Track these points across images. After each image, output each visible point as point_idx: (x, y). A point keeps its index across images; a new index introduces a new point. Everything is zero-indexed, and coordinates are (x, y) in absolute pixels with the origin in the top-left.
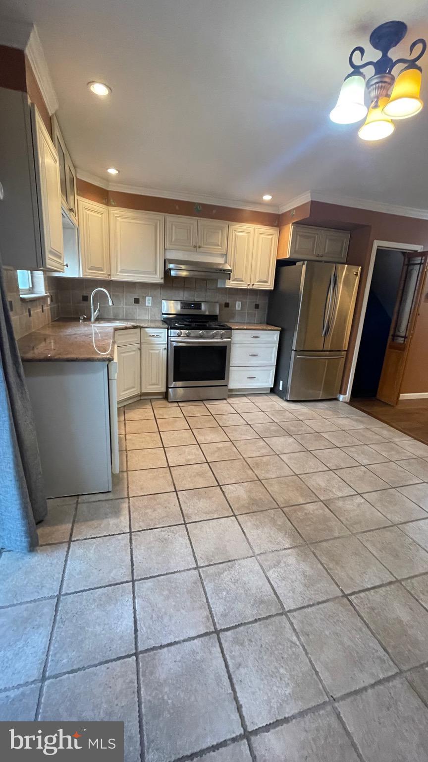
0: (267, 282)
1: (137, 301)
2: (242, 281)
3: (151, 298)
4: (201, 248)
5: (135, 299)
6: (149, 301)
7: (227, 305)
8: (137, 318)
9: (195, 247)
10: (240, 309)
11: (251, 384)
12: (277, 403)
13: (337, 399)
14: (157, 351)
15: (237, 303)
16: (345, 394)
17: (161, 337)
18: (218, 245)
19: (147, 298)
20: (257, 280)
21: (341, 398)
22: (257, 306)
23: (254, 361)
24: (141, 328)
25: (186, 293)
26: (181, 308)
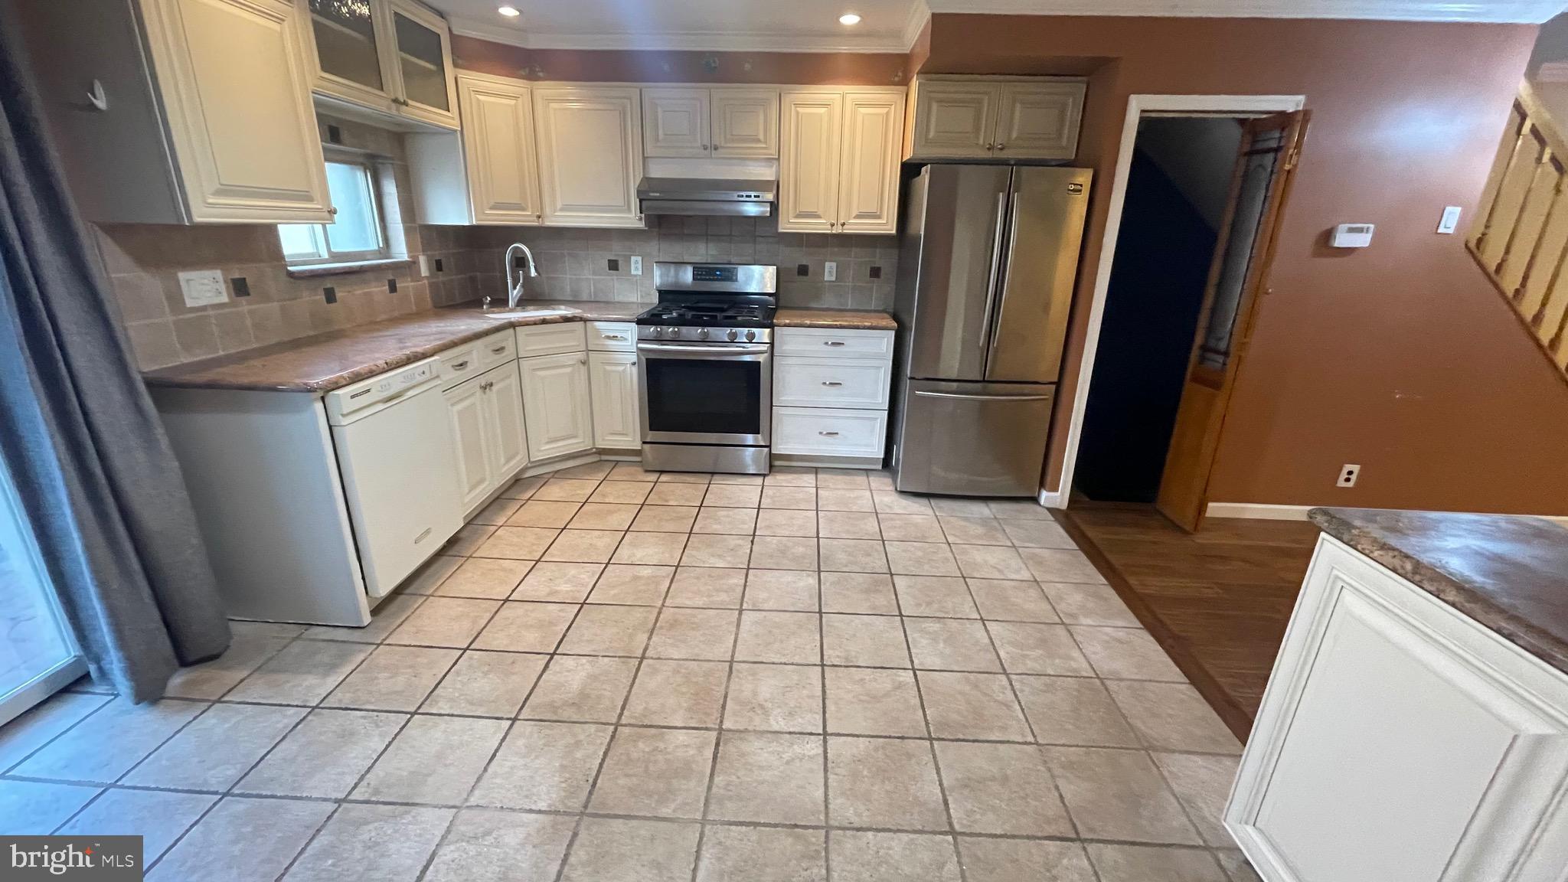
0: (879, 217)
1: (613, 265)
2: (819, 217)
3: (639, 259)
4: (720, 150)
5: (609, 260)
6: (636, 265)
7: (803, 270)
8: (616, 300)
9: (705, 148)
10: (834, 279)
11: (823, 447)
12: (882, 494)
13: (1035, 500)
14: (621, 368)
15: (827, 264)
16: (1055, 489)
17: (626, 339)
18: (759, 141)
19: (633, 259)
20: (855, 213)
21: (1045, 496)
22: (875, 272)
23: (832, 397)
24: (585, 320)
25: (711, 245)
26: (694, 279)
